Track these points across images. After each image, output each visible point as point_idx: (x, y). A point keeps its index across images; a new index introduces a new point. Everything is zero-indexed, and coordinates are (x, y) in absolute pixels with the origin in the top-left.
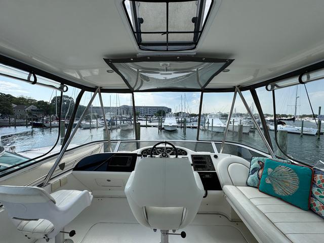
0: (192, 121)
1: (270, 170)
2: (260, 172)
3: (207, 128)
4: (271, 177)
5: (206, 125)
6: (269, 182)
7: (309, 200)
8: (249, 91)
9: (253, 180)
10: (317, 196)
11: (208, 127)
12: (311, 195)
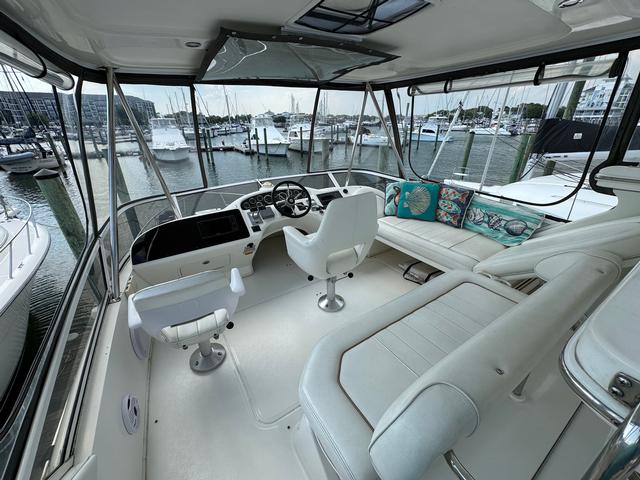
0: (216, 133)
1: (407, 193)
2: (397, 198)
3: (256, 150)
4: (408, 200)
5: (253, 142)
6: (406, 206)
7: (436, 212)
8: (382, 92)
9: (390, 209)
10: (442, 207)
11: (258, 145)
12: (438, 207)
